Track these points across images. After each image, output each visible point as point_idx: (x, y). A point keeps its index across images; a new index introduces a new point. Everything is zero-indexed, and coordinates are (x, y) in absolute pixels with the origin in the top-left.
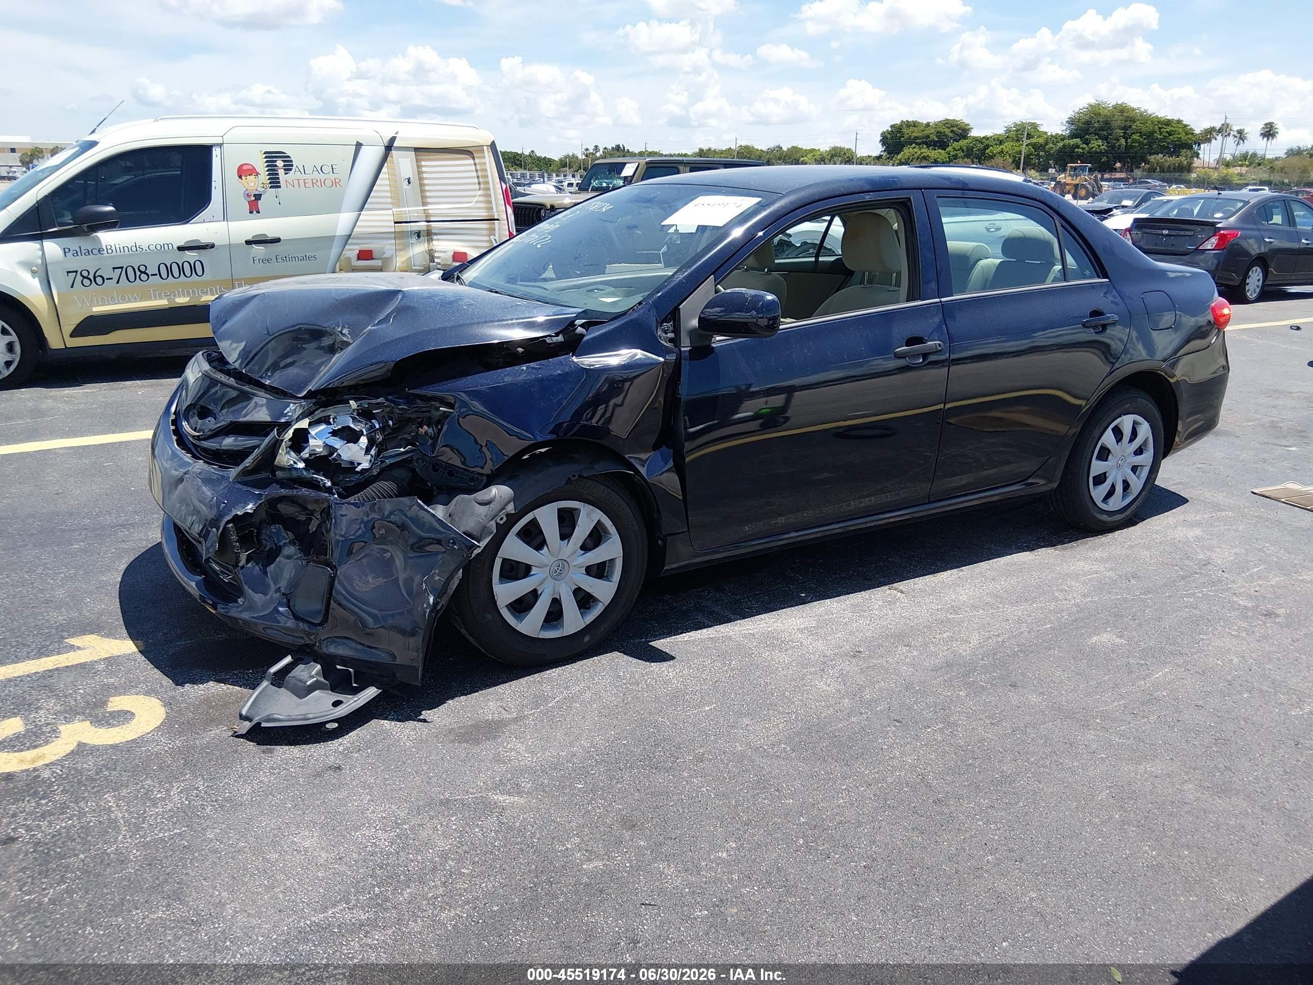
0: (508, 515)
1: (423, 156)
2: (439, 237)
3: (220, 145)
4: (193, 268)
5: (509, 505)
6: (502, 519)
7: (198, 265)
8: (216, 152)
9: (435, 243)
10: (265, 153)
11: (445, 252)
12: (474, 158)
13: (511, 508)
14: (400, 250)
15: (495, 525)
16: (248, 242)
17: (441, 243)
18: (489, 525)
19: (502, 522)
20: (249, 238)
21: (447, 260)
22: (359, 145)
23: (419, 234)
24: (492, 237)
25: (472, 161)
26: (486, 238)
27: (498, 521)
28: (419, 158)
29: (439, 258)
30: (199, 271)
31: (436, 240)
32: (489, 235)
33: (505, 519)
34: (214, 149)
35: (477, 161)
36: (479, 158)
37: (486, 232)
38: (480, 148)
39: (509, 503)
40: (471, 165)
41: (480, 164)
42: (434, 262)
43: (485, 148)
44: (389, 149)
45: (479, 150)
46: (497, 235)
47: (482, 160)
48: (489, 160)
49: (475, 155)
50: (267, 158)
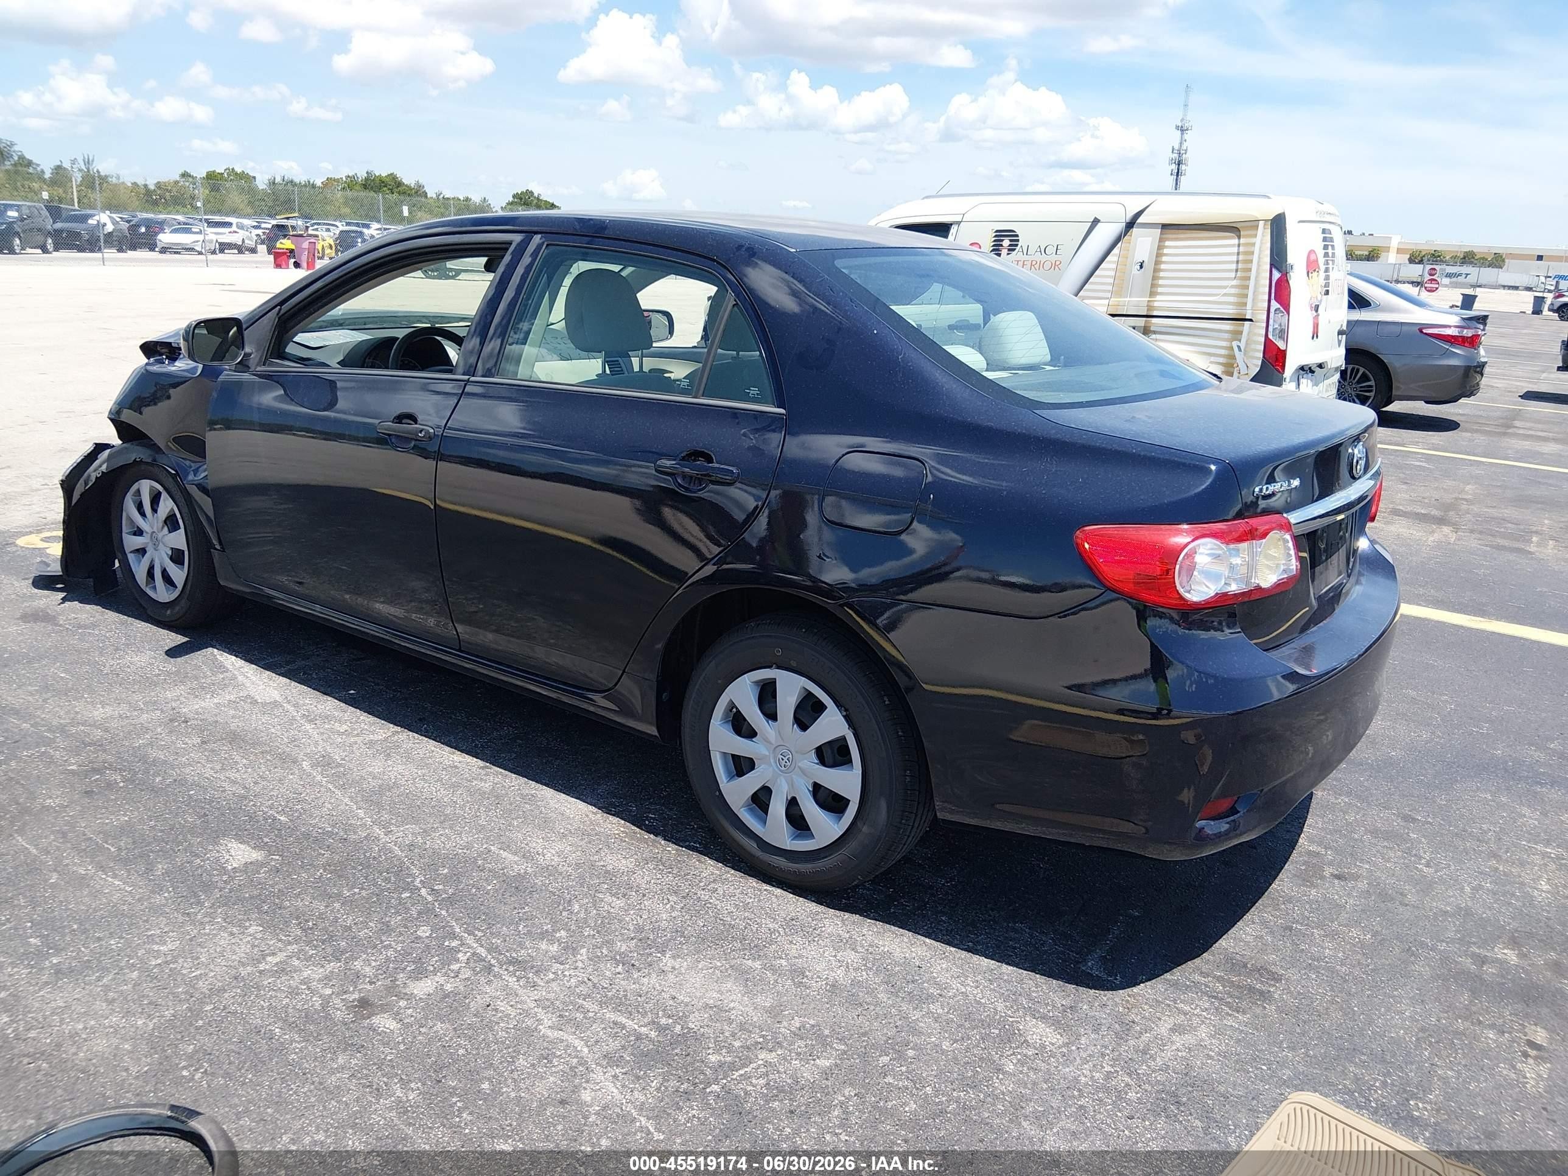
1: (1170, 234)
3: (959, 223)
8: (953, 230)
10: (996, 231)
12: (1239, 237)
13: (104, 468)
15: (95, 476)
22: (1096, 222)
24: (1235, 344)
25: (1236, 241)
26: (1224, 344)
28: (1165, 236)
32: (1231, 341)
34: (952, 227)
35: (1242, 241)
36: (1246, 236)
37: (1226, 336)
38: (1253, 224)
40: (1233, 246)
41: (1248, 245)
43: (1261, 223)
44: (1130, 225)
45: (1251, 227)
46: (1244, 340)
47: (1252, 240)
48: (1262, 240)
49: (1242, 233)
50: (996, 236)
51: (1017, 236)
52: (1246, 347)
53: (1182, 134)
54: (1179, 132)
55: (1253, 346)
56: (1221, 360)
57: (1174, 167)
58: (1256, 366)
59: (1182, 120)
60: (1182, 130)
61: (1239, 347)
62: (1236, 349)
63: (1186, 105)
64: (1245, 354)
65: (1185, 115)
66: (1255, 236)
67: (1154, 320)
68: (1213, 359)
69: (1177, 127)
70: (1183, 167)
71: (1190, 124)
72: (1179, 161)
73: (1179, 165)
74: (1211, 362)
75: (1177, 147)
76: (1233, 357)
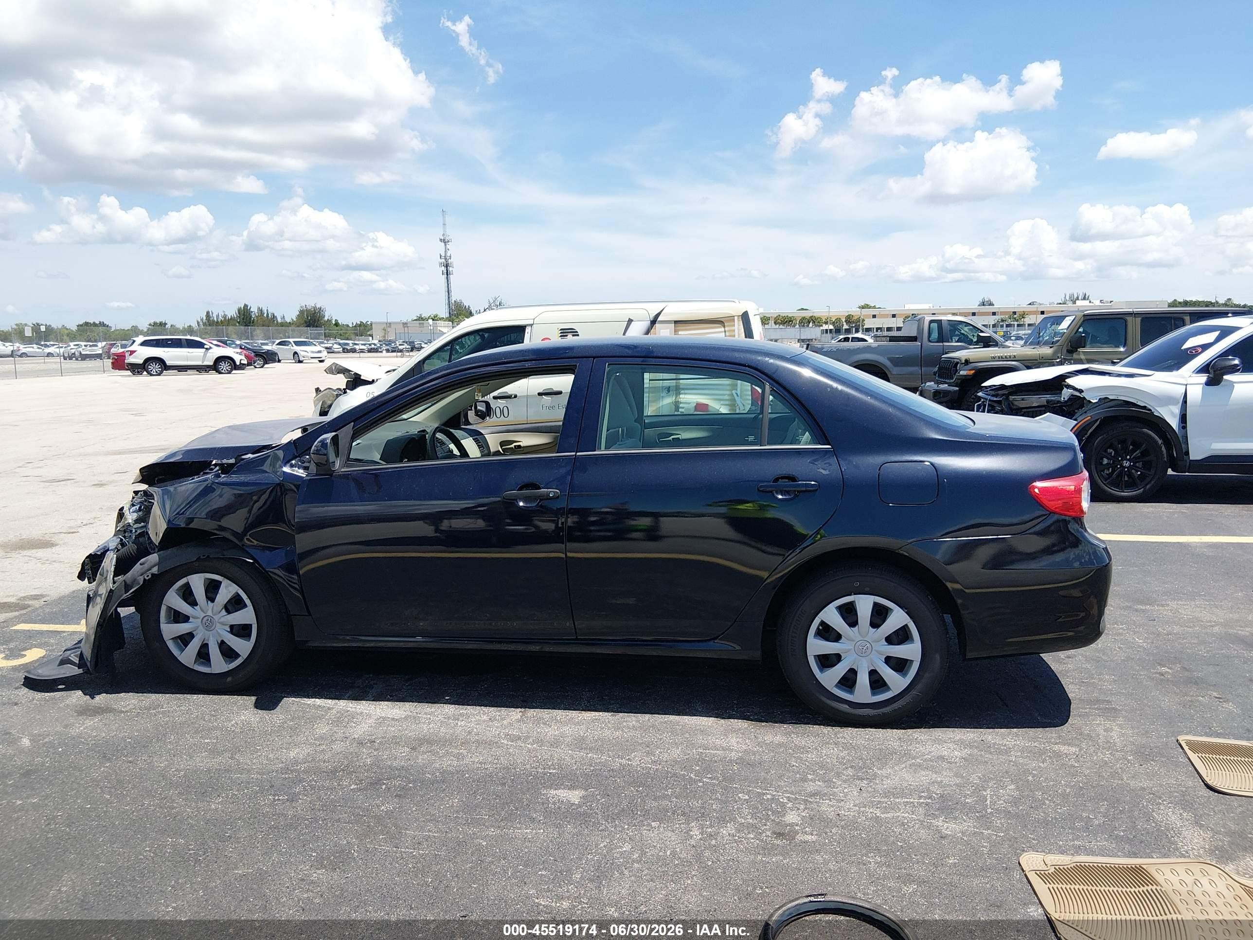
0: (153, 575)
1: (680, 327)
2: (686, 391)
3: (531, 325)
4: (502, 412)
5: (155, 568)
6: (148, 576)
7: (505, 409)
8: (528, 330)
9: (681, 396)
10: (561, 330)
11: (689, 403)
12: (724, 327)
13: (155, 570)
14: (653, 402)
15: (143, 579)
16: (540, 394)
17: (687, 396)
18: (138, 578)
19: (147, 578)
20: (541, 391)
21: (689, 409)
22: (630, 321)
23: (668, 389)
24: (734, 392)
25: (723, 329)
26: (728, 392)
27: (146, 577)
28: (677, 328)
29: (683, 408)
30: (506, 414)
31: (682, 394)
32: (731, 390)
33: (150, 576)
34: (527, 327)
35: (726, 329)
36: (728, 326)
37: (728, 388)
38: (731, 318)
39: (155, 566)
40: (721, 332)
41: (729, 331)
42: (678, 411)
43: (736, 318)
44: (653, 322)
45: (730, 320)
46: (739, 390)
47: (732, 328)
48: (738, 328)
49: (725, 324)
50: (561, 333)
51: (577, 332)
52: (741, 394)
53: (445, 245)
54: (443, 244)
55: (745, 393)
56: (727, 403)
57: (443, 268)
58: (749, 404)
59: (443, 235)
60: (445, 241)
61: (736, 394)
62: (735, 395)
63: (444, 224)
64: (741, 398)
65: (445, 231)
66: (734, 325)
67: (681, 381)
68: (722, 402)
69: (441, 240)
70: (450, 269)
71: (450, 237)
72: (446, 265)
73: (447, 267)
74: (722, 405)
75: (443, 255)
76: (735, 400)
